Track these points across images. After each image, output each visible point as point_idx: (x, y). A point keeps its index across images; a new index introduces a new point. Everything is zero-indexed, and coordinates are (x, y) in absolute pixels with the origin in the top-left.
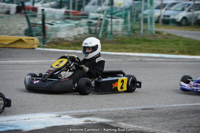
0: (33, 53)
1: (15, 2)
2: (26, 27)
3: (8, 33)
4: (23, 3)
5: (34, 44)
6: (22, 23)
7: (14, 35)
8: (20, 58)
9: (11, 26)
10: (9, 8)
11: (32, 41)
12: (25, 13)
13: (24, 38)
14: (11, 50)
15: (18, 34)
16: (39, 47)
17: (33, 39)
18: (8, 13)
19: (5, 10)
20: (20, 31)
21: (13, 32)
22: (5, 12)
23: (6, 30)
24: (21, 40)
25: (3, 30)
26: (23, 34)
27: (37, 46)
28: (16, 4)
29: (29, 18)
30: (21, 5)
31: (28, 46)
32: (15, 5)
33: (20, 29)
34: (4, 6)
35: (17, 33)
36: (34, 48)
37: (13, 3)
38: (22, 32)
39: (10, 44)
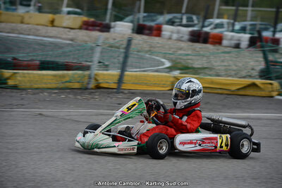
0: (271, 104)
1: (248, 31)
2: (262, 65)
3: (236, 74)
4: (259, 32)
5: (273, 91)
6: (257, 61)
7: (244, 77)
8: (253, 109)
9: (240, 65)
10: (239, 40)
11: (270, 86)
12: (262, 47)
13: (259, 81)
14: (240, 99)
15: (250, 76)
16: (279, 95)
17: (271, 84)
18: (237, 46)
19: (234, 42)
20: (252, 71)
21: (244, 73)
22: (233, 45)
23: (234, 71)
24: (254, 85)
25: (230, 70)
26: (257, 77)
27: (277, 93)
28: (250, 34)
29: (267, 53)
30: (256, 35)
31: (263, 93)
32: (248, 36)
33: (253, 69)
34: (233, 36)
35: (249, 74)
36: (272, 97)
37: (245, 33)
38: (255, 73)
39: (239, 89)
